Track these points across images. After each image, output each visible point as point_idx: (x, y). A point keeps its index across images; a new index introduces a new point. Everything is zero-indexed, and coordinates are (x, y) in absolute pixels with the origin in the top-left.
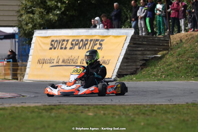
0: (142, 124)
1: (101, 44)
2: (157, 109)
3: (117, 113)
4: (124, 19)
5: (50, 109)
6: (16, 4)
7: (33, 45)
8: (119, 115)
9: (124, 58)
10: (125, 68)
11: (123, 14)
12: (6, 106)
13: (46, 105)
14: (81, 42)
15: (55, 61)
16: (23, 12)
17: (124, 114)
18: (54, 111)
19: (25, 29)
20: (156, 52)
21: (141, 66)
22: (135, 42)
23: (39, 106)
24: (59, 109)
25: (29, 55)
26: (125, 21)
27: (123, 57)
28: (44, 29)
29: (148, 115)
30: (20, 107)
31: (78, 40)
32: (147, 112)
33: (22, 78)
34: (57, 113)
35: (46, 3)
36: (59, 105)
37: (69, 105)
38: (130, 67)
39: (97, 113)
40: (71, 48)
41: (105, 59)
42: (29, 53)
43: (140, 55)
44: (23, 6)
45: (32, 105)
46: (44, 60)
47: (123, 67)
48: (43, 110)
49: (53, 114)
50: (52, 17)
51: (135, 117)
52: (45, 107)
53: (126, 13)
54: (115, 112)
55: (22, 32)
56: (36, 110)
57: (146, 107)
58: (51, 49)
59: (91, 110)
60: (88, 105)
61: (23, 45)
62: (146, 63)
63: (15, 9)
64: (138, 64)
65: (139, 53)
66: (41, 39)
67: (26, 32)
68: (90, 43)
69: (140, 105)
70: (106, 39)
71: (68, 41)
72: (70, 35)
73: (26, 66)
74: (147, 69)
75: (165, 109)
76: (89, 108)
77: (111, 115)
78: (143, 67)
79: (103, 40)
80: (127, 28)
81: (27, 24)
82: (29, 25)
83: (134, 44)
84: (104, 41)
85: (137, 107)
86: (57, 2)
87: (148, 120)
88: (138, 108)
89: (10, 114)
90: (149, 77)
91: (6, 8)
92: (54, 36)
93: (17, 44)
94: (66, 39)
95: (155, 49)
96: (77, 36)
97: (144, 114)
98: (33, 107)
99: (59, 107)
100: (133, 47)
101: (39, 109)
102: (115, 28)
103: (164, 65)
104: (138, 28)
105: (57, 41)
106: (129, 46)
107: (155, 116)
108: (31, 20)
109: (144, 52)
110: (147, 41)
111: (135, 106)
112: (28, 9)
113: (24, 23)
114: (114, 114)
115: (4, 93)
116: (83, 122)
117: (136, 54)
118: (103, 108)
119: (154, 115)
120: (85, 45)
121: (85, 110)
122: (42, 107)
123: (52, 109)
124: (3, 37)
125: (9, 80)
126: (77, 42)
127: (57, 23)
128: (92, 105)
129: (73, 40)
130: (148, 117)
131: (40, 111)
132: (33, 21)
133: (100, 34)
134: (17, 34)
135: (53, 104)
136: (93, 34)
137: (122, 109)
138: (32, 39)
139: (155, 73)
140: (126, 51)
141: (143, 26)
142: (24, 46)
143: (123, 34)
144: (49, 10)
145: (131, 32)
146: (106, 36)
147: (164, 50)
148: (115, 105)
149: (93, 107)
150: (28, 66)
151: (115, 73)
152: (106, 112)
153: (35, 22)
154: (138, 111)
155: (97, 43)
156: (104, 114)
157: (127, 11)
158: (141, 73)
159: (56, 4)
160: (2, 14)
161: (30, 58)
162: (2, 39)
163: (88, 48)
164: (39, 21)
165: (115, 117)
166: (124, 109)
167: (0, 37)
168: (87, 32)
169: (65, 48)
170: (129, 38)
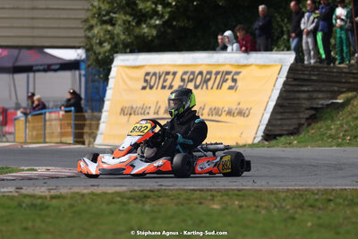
0: (309, 224)
1: (234, 80)
2: (335, 198)
3: (264, 204)
4: (276, 35)
5: (143, 197)
6: (81, 7)
7: (111, 82)
8: (266, 208)
9: (277, 105)
10: (279, 122)
11: (274, 25)
12: (64, 191)
13: (135, 191)
15: (152, 111)
16: (93, 22)
17: (276, 206)
18: (149, 200)
19: (97, 51)
20: (335, 94)
21: (307, 119)
22: (296, 76)
23: (124, 192)
24: (160, 197)
25: (106, 99)
26: (279, 38)
27: (274, 103)
28: (132, 51)
29: (320, 209)
30: (89, 194)
31: (193, 73)
32: (319, 204)
33: (92, 140)
34: (154, 205)
35: (136, 4)
36: (158, 190)
37: (177, 190)
38: (288, 122)
39: (226, 204)
41: (243, 106)
42: (104, 96)
43: (304, 99)
44: (95, 10)
45: (111, 190)
46: (132, 108)
47: (274, 122)
48: (130, 198)
49: (147, 207)
50: (146, 30)
51: (296, 213)
52: (133, 193)
53: (281, 23)
54: (260, 203)
55: (93, 57)
56: (118, 199)
57: (317, 194)
58: (144, 88)
59: (216, 199)
60: (211, 190)
61: (93, 81)
62: (316, 115)
63: (79, 17)
64: (302, 115)
65: (304, 95)
66: (127, 70)
67: (100, 57)
68: (216, 78)
69: (306, 190)
70: (244, 71)
71: (174, 74)
72: (179, 63)
73: (100, 119)
74: (319, 125)
75: (350, 197)
76: (212, 196)
77: (253, 208)
78: (310, 121)
79: (238, 73)
80: (283, 50)
81: (101, 44)
82: (106, 44)
83: (295, 79)
84: (241, 74)
85: (301, 194)
86: (156, 5)
87: (319, 218)
88: (301, 195)
89: (71, 206)
90: (322, 139)
91: (64, 15)
92: (150, 66)
93: (83, 79)
94: (172, 70)
95: (332, 89)
96: (191, 65)
97: (311, 206)
98: (113, 194)
99: (156, 193)
100: (292, 85)
101: (122, 198)
102: (260, 50)
103: (350, 118)
104: (302, 51)
105: (155, 74)
106: (285, 84)
107: (332, 210)
108: (108, 36)
109: (311, 94)
110: (318, 75)
111: (297, 192)
112: (104, 16)
113: (95, 41)
114: (258, 207)
115: (59, 169)
116: (202, 221)
117: (298, 99)
118: (237, 195)
119: (330, 208)
120: (207, 81)
121: (205, 199)
122: (128, 194)
123: (145, 197)
124: (57, 67)
125: (70, 144)
126: (192, 77)
127: (156, 41)
128: (218, 191)
129: (185, 73)
130: (320, 212)
131: (125, 200)
132: (112, 38)
133: (233, 62)
134: (83, 61)
135: (148, 188)
136: (220, 63)
137: (272, 197)
138: (109, 70)
139: (333, 132)
140: (281, 93)
141: (311, 47)
142: (96, 84)
143: (275, 61)
144: (142, 17)
145: (289, 58)
146: (245, 66)
147: (349, 90)
148: (261, 190)
149: (219, 194)
150: (103, 119)
151: (261, 133)
152: (244, 203)
153: (116, 39)
154: (303, 201)
155: (228, 78)
156: (241, 207)
157: (283, 20)
158: (308, 132)
159: (153, 6)
160: (56, 26)
161: (107, 105)
162: (55, 70)
163: (212, 88)
164: (123, 37)
165: (260, 212)
166: (276, 198)
167: (53, 67)
168: (209, 58)
169: (171, 87)
170: (286, 69)
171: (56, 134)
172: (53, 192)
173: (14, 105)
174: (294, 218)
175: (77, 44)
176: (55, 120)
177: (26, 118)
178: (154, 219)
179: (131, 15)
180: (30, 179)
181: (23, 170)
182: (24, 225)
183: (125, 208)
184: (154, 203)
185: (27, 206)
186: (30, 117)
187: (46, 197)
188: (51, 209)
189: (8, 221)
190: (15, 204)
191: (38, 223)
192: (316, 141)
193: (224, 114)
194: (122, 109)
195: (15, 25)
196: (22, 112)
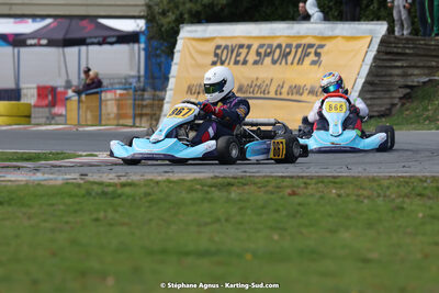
0: (421, 215)
1: (318, 54)
3: (365, 193)
4: (365, 2)
5: (228, 185)
7: (177, 57)
8: (368, 197)
9: (366, 83)
10: (369, 103)
14: (278, 51)
18: (234, 188)
19: (160, 22)
20: (433, 70)
21: (400, 98)
22: (389, 50)
24: (245, 185)
25: (171, 75)
26: (367, 6)
27: (363, 80)
29: (429, 198)
31: (270, 46)
32: (427, 192)
34: (240, 194)
36: (242, 178)
37: (265, 177)
38: (379, 102)
39: (322, 192)
40: (256, 63)
42: (169, 73)
43: (398, 75)
45: (191, 176)
46: (200, 86)
48: (211, 186)
49: (233, 195)
51: (403, 202)
54: (361, 192)
55: (155, 29)
56: (198, 187)
57: (426, 181)
58: (214, 64)
59: (310, 187)
60: (302, 177)
61: (158, 56)
62: (411, 94)
64: (395, 94)
65: (397, 71)
66: (194, 43)
67: (163, 29)
68: (296, 52)
69: (411, 177)
70: (329, 45)
71: (249, 47)
72: (254, 35)
73: (163, 99)
74: (414, 105)
76: (305, 183)
77: (354, 198)
78: (404, 101)
79: (322, 46)
80: (372, 20)
81: (164, 13)
82: (170, 14)
83: (387, 53)
84: (325, 49)
85: (407, 181)
87: (431, 208)
88: (407, 183)
89: (147, 194)
90: (419, 122)
92: (222, 38)
93: (143, 53)
94: (246, 42)
95: (429, 64)
96: (269, 37)
97: (420, 195)
98: (191, 181)
99: (243, 181)
100: (384, 60)
101: (203, 186)
102: (347, 20)
105: (226, 47)
106: (375, 58)
108: (172, 5)
109: (406, 70)
110: (413, 48)
113: (158, 10)
114: (358, 196)
116: (297, 212)
117: (391, 75)
118: (335, 183)
120: (286, 55)
121: (298, 187)
122: (210, 182)
123: (231, 185)
124: (114, 39)
126: (269, 50)
127: (226, 11)
128: (311, 178)
129: (261, 46)
130: (431, 202)
131: (206, 188)
132: (177, 7)
133: (317, 34)
134: (143, 33)
136: (302, 33)
137: (375, 184)
138: (174, 44)
139: (430, 113)
140: (370, 69)
142: (159, 59)
143: (364, 33)
145: (380, 28)
146: (330, 37)
148: (359, 177)
149: (314, 181)
150: (167, 99)
152: (342, 192)
153: (181, 8)
154: (409, 189)
155: (311, 51)
156: (339, 196)
158: (402, 113)
161: (172, 83)
162: (112, 43)
163: (292, 63)
164: (188, 5)
165: (362, 202)
166: (379, 185)
167: (109, 40)
168: (288, 28)
169: (245, 62)
170: (377, 42)
171: (112, 116)
172: (123, 180)
173: (63, 84)
174: (402, 208)
175: (136, 14)
176: (111, 100)
177: (79, 97)
178: (241, 209)
180: (91, 165)
181: (81, 156)
182: (94, 216)
183: (209, 196)
184: (239, 191)
185: (97, 194)
186: (83, 96)
187: (115, 185)
188: (123, 197)
189: (76, 212)
190: (83, 192)
191: (111, 214)
192: (412, 123)
193: (306, 92)
194: (189, 87)
196: (74, 91)
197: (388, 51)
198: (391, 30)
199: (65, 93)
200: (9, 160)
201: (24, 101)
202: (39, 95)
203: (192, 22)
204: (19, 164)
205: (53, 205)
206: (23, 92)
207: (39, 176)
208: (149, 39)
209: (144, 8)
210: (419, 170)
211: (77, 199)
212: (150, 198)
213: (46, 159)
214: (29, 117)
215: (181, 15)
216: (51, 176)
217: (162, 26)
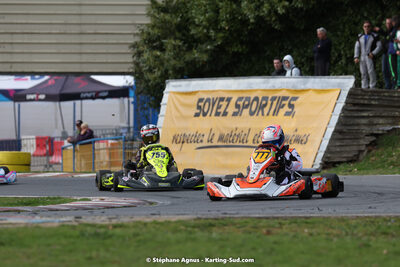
0: (385, 252)
1: (291, 106)
3: (335, 232)
4: (334, 59)
5: (208, 225)
6: (129, 32)
7: (163, 109)
8: (338, 236)
9: (336, 131)
10: (338, 149)
11: (333, 51)
12: (125, 220)
13: (199, 219)
14: (255, 103)
15: (205, 139)
16: (141, 48)
17: (347, 234)
18: (214, 229)
19: (147, 78)
20: (397, 120)
21: (367, 145)
22: (357, 101)
23: (187, 221)
24: (225, 225)
26: (336, 62)
27: (333, 129)
28: (182, 77)
29: (393, 236)
30: (152, 223)
31: (248, 99)
32: (391, 231)
34: (220, 234)
35: (189, 31)
36: (223, 219)
37: (243, 218)
38: (347, 149)
39: (296, 231)
40: (235, 114)
41: (301, 133)
43: (365, 125)
44: (145, 36)
45: (174, 218)
46: (185, 136)
47: (333, 149)
48: (194, 227)
49: (214, 235)
50: (196, 55)
51: (369, 240)
52: (197, 222)
53: (339, 47)
54: (330, 231)
56: (182, 227)
57: (390, 221)
58: (197, 115)
59: (284, 227)
60: (277, 218)
61: (147, 109)
62: (377, 141)
64: (362, 142)
65: (364, 121)
66: (179, 96)
67: (150, 84)
68: (272, 104)
69: (376, 217)
70: (302, 97)
71: (229, 100)
72: (233, 89)
74: (380, 151)
76: (280, 223)
77: (324, 236)
78: (370, 148)
79: (295, 99)
80: (341, 75)
81: (151, 71)
82: (156, 70)
83: (355, 105)
84: (298, 100)
85: (372, 221)
86: (208, 29)
87: (394, 245)
88: (373, 222)
89: (136, 235)
90: (383, 167)
91: (113, 40)
92: (204, 91)
93: (132, 107)
94: (226, 96)
95: (393, 114)
96: (246, 91)
97: (384, 233)
98: (176, 222)
99: (222, 222)
100: (351, 111)
101: (187, 226)
102: (318, 75)
105: (208, 100)
106: (344, 109)
108: (158, 63)
109: (372, 120)
110: (378, 100)
112: (154, 42)
114: (328, 234)
115: (114, 199)
116: (272, 250)
117: (358, 125)
118: (307, 223)
120: (262, 107)
121: (273, 227)
122: (193, 223)
123: (212, 225)
124: (106, 94)
126: (247, 103)
127: (207, 66)
128: (285, 218)
129: (240, 99)
130: (394, 240)
131: (189, 229)
132: (162, 64)
133: (290, 88)
134: (132, 87)
135: (212, 217)
136: (277, 88)
137: (343, 224)
139: (394, 159)
140: (339, 119)
142: (146, 112)
143: (333, 86)
144: (191, 43)
145: (348, 82)
146: (303, 91)
148: (329, 217)
149: (287, 222)
151: (319, 161)
152: (314, 231)
153: (166, 64)
154: (375, 228)
155: (285, 103)
156: (311, 235)
157: (340, 44)
158: (369, 159)
159: (205, 31)
160: (104, 51)
162: (104, 98)
163: (268, 114)
164: (173, 62)
165: (332, 240)
166: (347, 224)
167: (101, 94)
168: (264, 83)
169: (225, 114)
170: (345, 94)
171: (105, 163)
172: (114, 222)
173: (60, 135)
174: (367, 246)
175: (126, 70)
176: (104, 149)
177: (74, 147)
178: (222, 247)
179: (181, 40)
180: (85, 209)
181: (76, 200)
182: (88, 255)
183: (192, 236)
184: (221, 231)
185: (90, 235)
186: (78, 146)
187: (107, 227)
188: (114, 238)
189: (71, 251)
190: (77, 233)
191: (102, 253)
192: (377, 168)
194: (174, 137)
195: (63, 51)
196: (69, 142)
197: (355, 102)
198: (357, 84)
199: (62, 143)
200: (11, 205)
201: (24, 150)
202: (38, 146)
203: (176, 78)
204: (20, 208)
205: (49, 245)
206: (23, 143)
207: (37, 219)
208: (137, 94)
209: (132, 65)
210: (384, 210)
211: (72, 240)
212: (138, 238)
213: (44, 204)
214: (29, 165)
215: (166, 71)
216: (49, 219)
217: (149, 81)
